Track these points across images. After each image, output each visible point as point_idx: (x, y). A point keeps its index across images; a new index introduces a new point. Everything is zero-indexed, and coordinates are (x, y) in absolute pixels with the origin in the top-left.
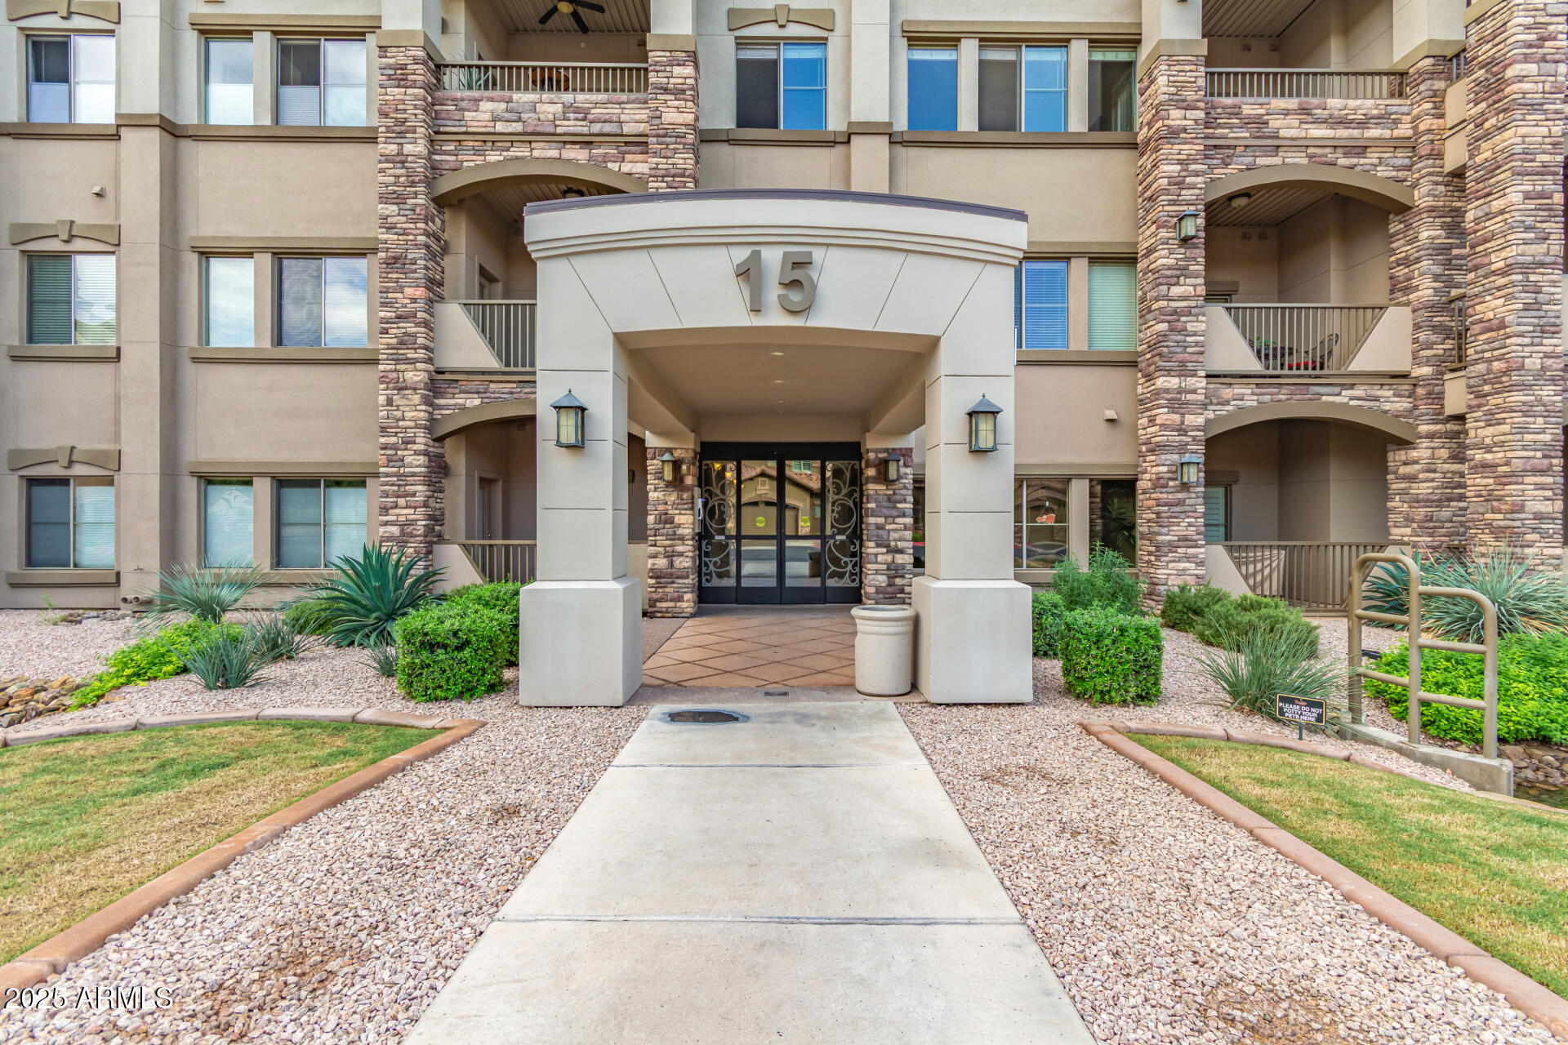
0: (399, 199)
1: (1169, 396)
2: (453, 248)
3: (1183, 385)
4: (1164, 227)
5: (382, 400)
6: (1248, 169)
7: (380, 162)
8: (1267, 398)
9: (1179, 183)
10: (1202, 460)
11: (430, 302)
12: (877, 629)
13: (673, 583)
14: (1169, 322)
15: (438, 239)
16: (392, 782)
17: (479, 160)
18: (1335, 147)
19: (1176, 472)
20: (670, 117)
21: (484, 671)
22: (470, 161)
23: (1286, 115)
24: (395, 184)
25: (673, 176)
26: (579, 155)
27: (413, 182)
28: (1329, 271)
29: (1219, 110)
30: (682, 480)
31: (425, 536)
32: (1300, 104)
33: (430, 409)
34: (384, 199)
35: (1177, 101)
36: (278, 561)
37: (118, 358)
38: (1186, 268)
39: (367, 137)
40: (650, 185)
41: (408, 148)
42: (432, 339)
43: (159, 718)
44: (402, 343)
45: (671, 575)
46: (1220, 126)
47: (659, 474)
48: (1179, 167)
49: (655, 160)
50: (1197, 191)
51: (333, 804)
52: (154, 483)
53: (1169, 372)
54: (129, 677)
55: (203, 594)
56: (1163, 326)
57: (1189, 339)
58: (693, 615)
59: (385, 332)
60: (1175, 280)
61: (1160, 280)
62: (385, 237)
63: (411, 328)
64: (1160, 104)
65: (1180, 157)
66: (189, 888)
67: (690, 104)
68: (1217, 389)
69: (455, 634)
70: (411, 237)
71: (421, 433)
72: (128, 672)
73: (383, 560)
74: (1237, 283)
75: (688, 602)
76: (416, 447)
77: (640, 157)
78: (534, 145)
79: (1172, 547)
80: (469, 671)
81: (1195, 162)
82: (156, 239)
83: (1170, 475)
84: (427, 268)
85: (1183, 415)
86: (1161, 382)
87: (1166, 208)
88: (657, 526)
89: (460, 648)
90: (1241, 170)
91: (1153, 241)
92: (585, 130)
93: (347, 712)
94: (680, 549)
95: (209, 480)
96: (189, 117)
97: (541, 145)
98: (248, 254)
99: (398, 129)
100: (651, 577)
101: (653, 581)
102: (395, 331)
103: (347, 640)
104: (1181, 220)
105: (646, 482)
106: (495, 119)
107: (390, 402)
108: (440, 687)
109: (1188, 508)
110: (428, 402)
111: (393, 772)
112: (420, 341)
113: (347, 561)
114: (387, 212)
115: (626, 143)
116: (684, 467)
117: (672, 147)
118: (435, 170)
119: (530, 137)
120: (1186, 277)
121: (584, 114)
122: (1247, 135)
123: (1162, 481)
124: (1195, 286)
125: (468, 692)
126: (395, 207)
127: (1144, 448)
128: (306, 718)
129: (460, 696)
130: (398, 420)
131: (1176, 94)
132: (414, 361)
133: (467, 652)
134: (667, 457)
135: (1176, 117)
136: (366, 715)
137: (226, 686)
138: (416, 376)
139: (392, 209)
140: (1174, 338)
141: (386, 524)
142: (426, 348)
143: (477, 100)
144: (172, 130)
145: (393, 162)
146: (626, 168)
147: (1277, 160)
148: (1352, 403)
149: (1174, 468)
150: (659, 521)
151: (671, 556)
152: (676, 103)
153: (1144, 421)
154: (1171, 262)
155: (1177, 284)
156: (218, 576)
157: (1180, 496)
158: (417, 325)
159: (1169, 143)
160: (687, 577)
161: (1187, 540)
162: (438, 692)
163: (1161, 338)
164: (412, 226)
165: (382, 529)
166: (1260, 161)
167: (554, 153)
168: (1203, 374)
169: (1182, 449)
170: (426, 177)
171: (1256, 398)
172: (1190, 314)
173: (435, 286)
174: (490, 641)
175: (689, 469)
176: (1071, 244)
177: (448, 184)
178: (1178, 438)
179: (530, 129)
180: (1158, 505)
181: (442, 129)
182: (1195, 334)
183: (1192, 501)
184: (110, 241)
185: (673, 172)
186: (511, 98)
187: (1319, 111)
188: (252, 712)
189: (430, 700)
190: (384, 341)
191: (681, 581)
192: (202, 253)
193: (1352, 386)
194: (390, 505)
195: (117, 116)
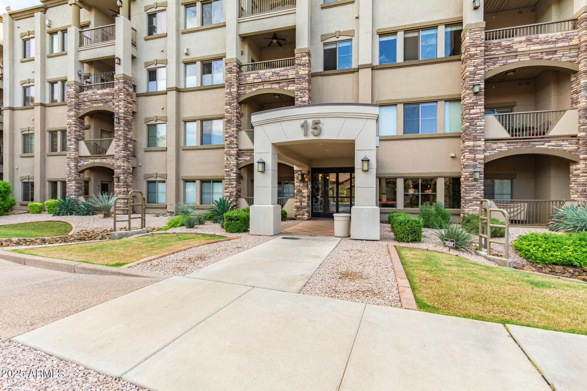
0: (230, 104)
1: (470, 148)
2: (244, 115)
3: (475, 144)
4: (468, 89)
5: (225, 159)
6: (504, 65)
7: (225, 94)
8: (512, 147)
9: (474, 73)
10: (482, 170)
11: (237, 131)
12: (340, 219)
13: (302, 210)
14: (470, 122)
15: (240, 113)
16: (219, 243)
17: (250, 91)
18: (542, 52)
19: (472, 175)
20: (301, 72)
21: (243, 226)
22: (248, 91)
23: (521, 43)
24: (229, 100)
25: (302, 90)
26: (276, 86)
27: (233, 99)
28: (551, 96)
29: (492, 45)
30: (304, 179)
31: (236, 196)
32: (527, 38)
33: (237, 161)
34: (226, 104)
35: (473, 45)
36: (201, 203)
37: (166, 150)
38: (477, 103)
39: (222, 87)
40: (296, 93)
41: (232, 90)
42: (238, 141)
43: (178, 232)
44: (230, 143)
45: (301, 208)
46: (492, 51)
47: (297, 178)
48: (474, 68)
49: (297, 86)
50: (481, 76)
51: (208, 244)
52: (174, 182)
53: (469, 140)
54: (171, 226)
55: (185, 210)
56: (468, 124)
57: (478, 128)
58: (308, 220)
59: (226, 140)
60: (472, 107)
61: (466, 108)
62: (227, 114)
63: (233, 139)
64: (467, 47)
65: (474, 64)
66: (185, 250)
67: (307, 68)
68: (490, 145)
69: (236, 217)
70: (233, 114)
71: (235, 167)
72: (171, 225)
73: (224, 201)
74: (516, 102)
75: (306, 216)
76: (233, 171)
77: (293, 85)
78: (264, 85)
79: (471, 201)
80: (239, 226)
81: (481, 65)
82: (175, 119)
83: (470, 176)
84: (236, 122)
85: (475, 154)
86: (467, 143)
87: (469, 83)
88: (297, 193)
89: (237, 220)
90: (501, 66)
91: (464, 94)
92: (278, 79)
93: (213, 233)
94: (304, 200)
95: (186, 181)
96: (182, 87)
97: (266, 85)
98: (195, 121)
99: (230, 85)
100: (295, 208)
101: (296, 209)
102: (229, 140)
103: (216, 221)
104: (474, 86)
105: (294, 180)
106: (254, 79)
107: (227, 159)
108: (233, 229)
109: (477, 187)
110: (237, 159)
111: (220, 241)
112: (235, 142)
113: (216, 201)
114: (227, 108)
115: (289, 81)
116: (305, 176)
117: (301, 81)
118: (239, 94)
119: (263, 82)
120: (477, 106)
121: (278, 74)
122: (504, 52)
123: (466, 178)
124: (480, 109)
125: (239, 231)
126: (229, 106)
127: (462, 167)
128: (205, 234)
129: (237, 232)
130: (229, 164)
131: (473, 42)
132: (233, 148)
133: (239, 222)
134: (300, 173)
135: (473, 50)
136: (217, 234)
137: (190, 228)
138: (234, 152)
139: (228, 107)
140: (472, 128)
141: (226, 192)
142: (236, 144)
143: (250, 74)
144: (178, 90)
145: (229, 94)
146: (289, 88)
147: (517, 60)
148: (549, 148)
149: (471, 173)
150: (298, 192)
151: (301, 202)
152: (303, 68)
153: (462, 157)
154: (471, 101)
155: (473, 109)
156: (188, 206)
157: (474, 183)
158: (234, 138)
159: (470, 60)
160: (306, 208)
161: (477, 199)
162: (232, 231)
163: (466, 128)
164: (233, 111)
165: (225, 194)
166: (509, 61)
167: (270, 87)
168: (483, 140)
169: (475, 166)
170: (237, 97)
171: (507, 147)
172: (478, 119)
173: (239, 127)
174: (244, 219)
175: (306, 176)
176: (437, 96)
177: (242, 98)
178: (473, 163)
179: (263, 81)
180: (466, 186)
181: (241, 83)
182: (480, 126)
183: (479, 185)
184: (165, 120)
185: (302, 88)
186: (258, 72)
187: (535, 40)
188: (195, 232)
189: (231, 232)
190: (226, 143)
191: (304, 209)
192: (185, 122)
193: (549, 141)
194: (227, 187)
195: (167, 88)
